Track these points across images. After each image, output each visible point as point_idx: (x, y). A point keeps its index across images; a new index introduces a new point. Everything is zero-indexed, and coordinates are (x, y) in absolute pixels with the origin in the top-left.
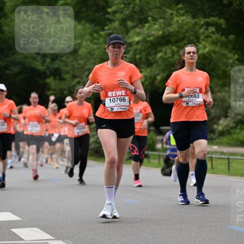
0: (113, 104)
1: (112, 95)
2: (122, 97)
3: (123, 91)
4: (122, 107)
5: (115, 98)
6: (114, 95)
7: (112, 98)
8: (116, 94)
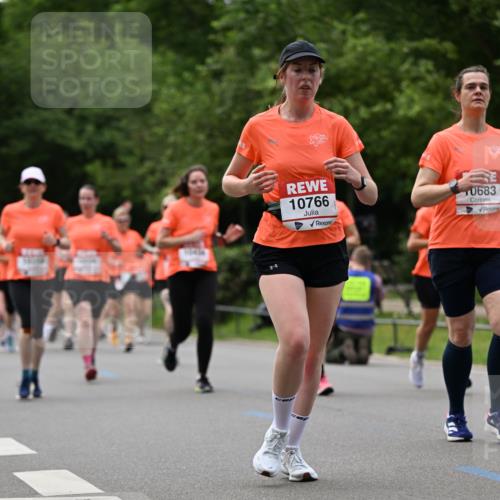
0: (299, 214)
1: (296, 190)
2: (322, 196)
3: (322, 181)
4: (321, 220)
5: (304, 197)
6: (300, 191)
7: (296, 199)
8: (306, 189)
